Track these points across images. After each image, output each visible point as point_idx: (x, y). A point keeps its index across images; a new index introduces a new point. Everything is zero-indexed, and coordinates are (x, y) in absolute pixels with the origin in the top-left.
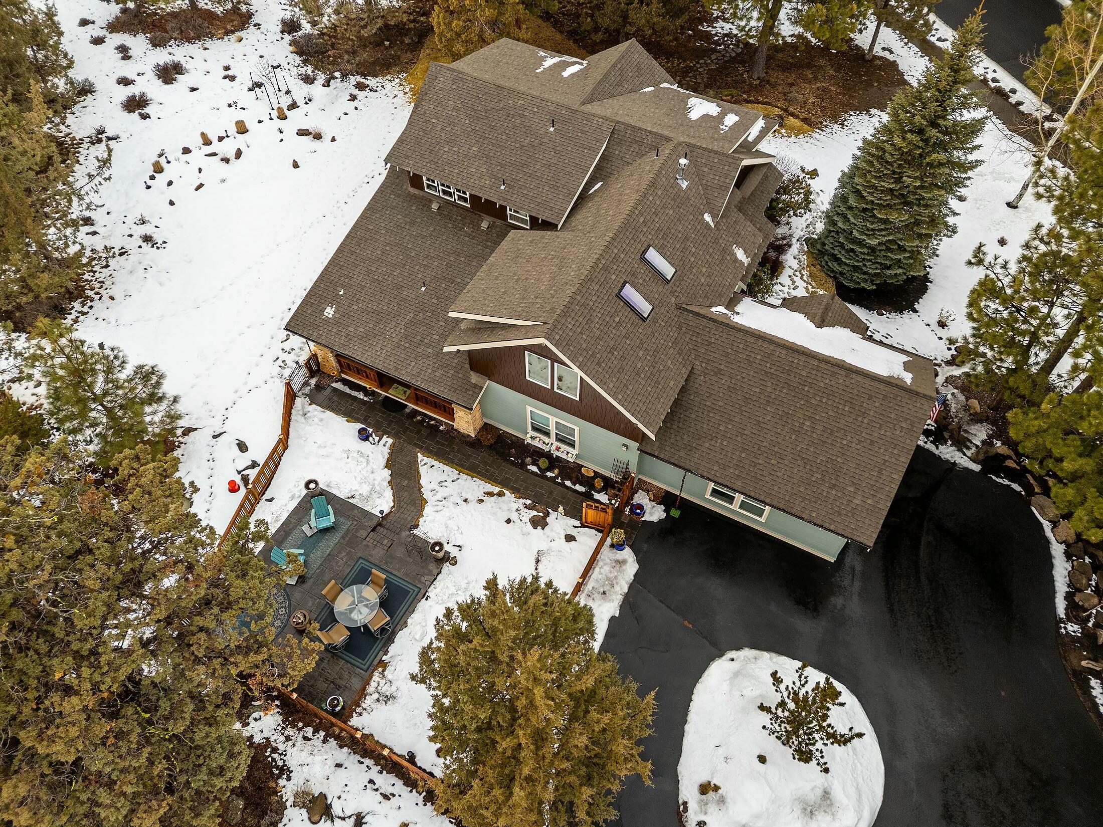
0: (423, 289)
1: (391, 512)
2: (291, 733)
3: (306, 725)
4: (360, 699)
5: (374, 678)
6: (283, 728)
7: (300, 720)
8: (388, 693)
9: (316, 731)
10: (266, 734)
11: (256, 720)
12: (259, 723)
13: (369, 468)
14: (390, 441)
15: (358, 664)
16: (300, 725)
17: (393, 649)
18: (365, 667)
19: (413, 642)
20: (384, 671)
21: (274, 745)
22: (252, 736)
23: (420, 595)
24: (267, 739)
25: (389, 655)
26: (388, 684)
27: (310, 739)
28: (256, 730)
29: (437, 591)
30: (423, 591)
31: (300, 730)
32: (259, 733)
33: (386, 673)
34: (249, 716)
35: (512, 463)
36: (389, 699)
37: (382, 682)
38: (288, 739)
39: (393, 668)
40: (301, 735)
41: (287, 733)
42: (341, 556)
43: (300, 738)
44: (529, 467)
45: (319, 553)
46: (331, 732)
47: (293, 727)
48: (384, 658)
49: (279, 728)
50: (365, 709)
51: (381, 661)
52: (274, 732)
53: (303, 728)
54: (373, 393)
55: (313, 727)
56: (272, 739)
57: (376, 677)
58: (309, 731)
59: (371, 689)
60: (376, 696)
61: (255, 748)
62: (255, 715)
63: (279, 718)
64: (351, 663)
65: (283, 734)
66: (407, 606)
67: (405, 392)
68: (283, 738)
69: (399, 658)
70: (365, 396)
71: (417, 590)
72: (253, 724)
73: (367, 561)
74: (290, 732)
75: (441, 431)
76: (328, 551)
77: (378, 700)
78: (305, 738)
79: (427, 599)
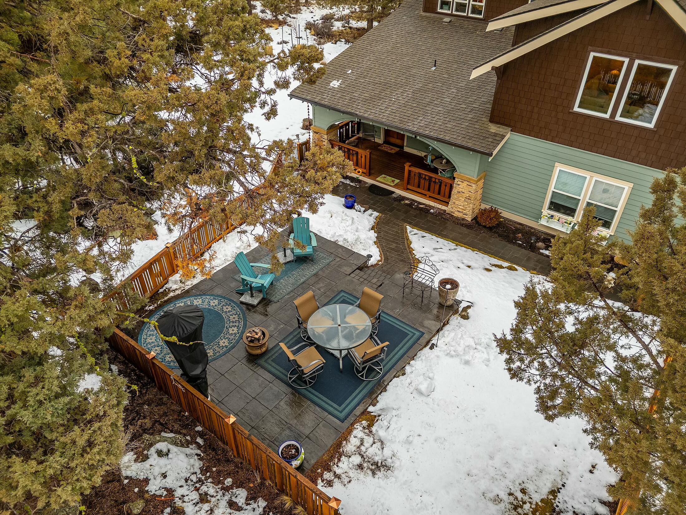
0: (434, 68)
1: (377, 264)
2: (211, 491)
3: (239, 484)
4: (331, 458)
5: (355, 432)
6: (200, 480)
7: (229, 475)
8: (377, 459)
9: (252, 498)
10: (170, 482)
11: (160, 454)
12: (163, 461)
13: (354, 227)
14: (376, 214)
15: (331, 409)
16: (229, 481)
17: (384, 400)
18: (342, 415)
19: (415, 394)
20: (370, 426)
21: (179, 503)
22: (147, 481)
23: (423, 341)
24: (170, 491)
25: (379, 406)
26: (378, 444)
27: (239, 509)
28: (157, 471)
29: (447, 340)
30: (426, 337)
31: (226, 489)
32: (159, 478)
33: (374, 429)
34: (151, 445)
35: (520, 245)
36: (378, 468)
37: (368, 441)
38: (204, 498)
39: (386, 423)
40: (227, 498)
41: (204, 488)
42: (318, 286)
43: (223, 503)
44: (541, 251)
45: (291, 280)
46: (277, 502)
47: (216, 482)
48: (371, 409)
49: (194, 478)
50: (338, 477)
51: (365, 412)
52: (183, 482)
53: (231, 487)
54: (359, 181)
55: (249, 490)
56: (179, 492)
57: (358, 432)
58: (241, 496)
59: (351, 445)
60: (357, 459)
61: (147, 501)
62: (162, 446)
63: (198, 464)
64: (320, 406)
65: (197, 489)
66: (405, 348)
67: (393, 181)
68: (195, 496)
69: (394, 413)
70: (352, 182)
71: (418, 334)
72: (154, 459)
73: (350, 295)
74: (210, 488)
75: (432, 214)
76: (302, 280)
77: (360, 467)
78: (232, 505)
79: (432, 348)
